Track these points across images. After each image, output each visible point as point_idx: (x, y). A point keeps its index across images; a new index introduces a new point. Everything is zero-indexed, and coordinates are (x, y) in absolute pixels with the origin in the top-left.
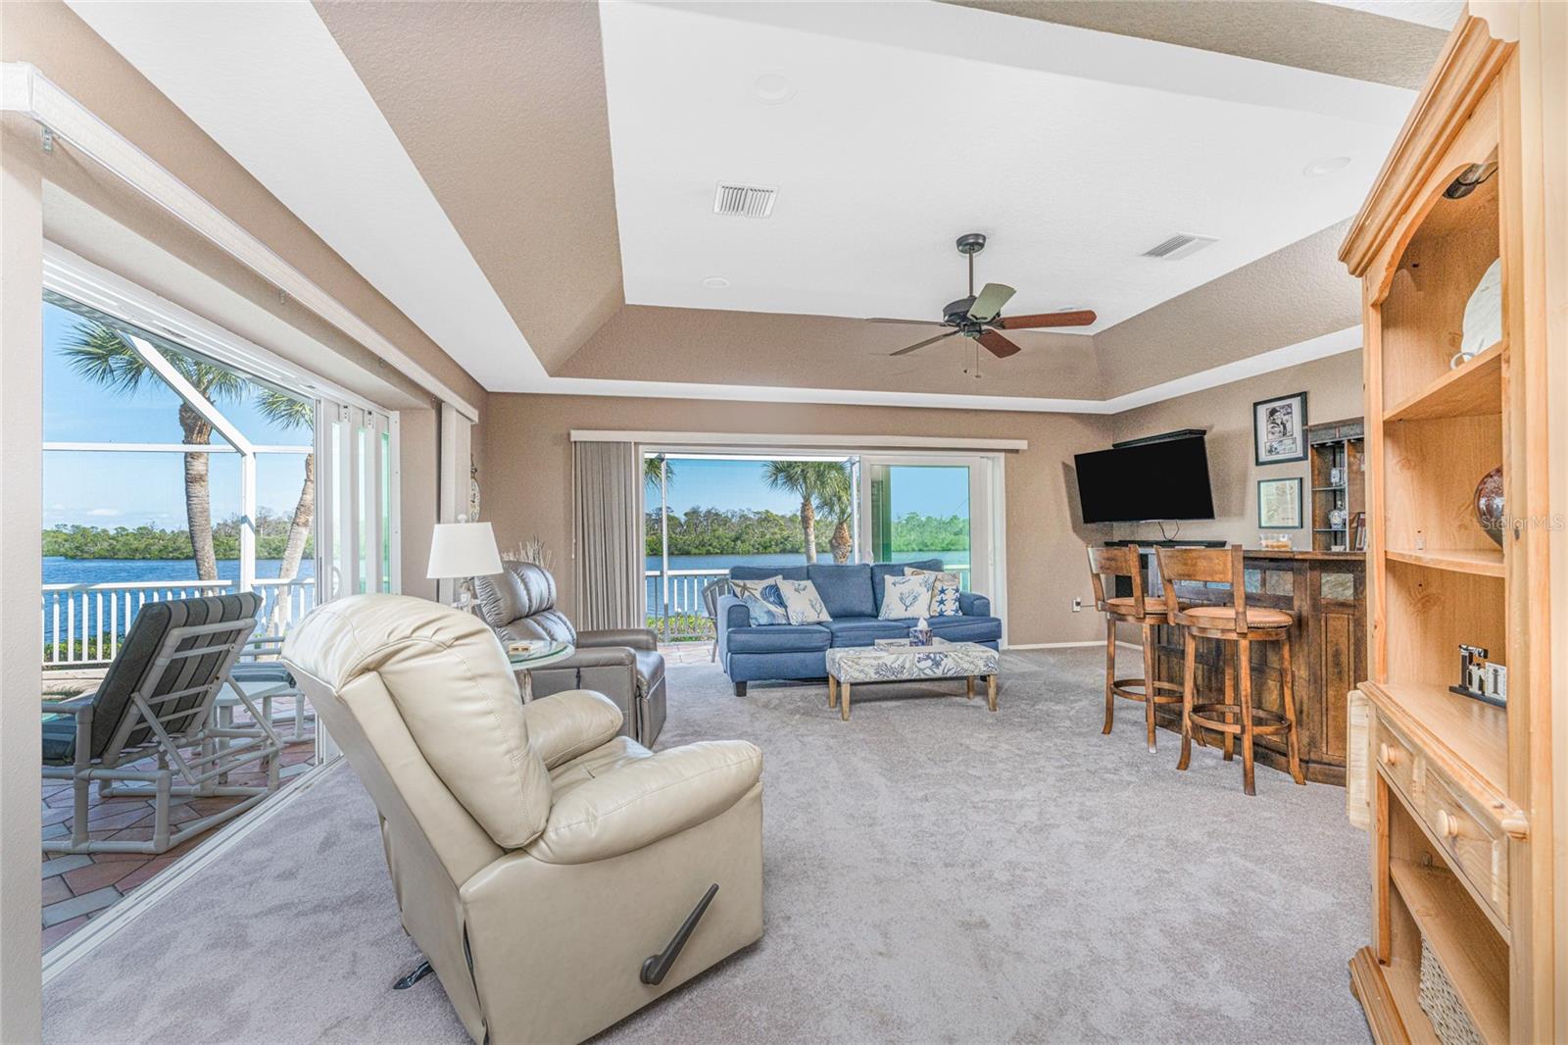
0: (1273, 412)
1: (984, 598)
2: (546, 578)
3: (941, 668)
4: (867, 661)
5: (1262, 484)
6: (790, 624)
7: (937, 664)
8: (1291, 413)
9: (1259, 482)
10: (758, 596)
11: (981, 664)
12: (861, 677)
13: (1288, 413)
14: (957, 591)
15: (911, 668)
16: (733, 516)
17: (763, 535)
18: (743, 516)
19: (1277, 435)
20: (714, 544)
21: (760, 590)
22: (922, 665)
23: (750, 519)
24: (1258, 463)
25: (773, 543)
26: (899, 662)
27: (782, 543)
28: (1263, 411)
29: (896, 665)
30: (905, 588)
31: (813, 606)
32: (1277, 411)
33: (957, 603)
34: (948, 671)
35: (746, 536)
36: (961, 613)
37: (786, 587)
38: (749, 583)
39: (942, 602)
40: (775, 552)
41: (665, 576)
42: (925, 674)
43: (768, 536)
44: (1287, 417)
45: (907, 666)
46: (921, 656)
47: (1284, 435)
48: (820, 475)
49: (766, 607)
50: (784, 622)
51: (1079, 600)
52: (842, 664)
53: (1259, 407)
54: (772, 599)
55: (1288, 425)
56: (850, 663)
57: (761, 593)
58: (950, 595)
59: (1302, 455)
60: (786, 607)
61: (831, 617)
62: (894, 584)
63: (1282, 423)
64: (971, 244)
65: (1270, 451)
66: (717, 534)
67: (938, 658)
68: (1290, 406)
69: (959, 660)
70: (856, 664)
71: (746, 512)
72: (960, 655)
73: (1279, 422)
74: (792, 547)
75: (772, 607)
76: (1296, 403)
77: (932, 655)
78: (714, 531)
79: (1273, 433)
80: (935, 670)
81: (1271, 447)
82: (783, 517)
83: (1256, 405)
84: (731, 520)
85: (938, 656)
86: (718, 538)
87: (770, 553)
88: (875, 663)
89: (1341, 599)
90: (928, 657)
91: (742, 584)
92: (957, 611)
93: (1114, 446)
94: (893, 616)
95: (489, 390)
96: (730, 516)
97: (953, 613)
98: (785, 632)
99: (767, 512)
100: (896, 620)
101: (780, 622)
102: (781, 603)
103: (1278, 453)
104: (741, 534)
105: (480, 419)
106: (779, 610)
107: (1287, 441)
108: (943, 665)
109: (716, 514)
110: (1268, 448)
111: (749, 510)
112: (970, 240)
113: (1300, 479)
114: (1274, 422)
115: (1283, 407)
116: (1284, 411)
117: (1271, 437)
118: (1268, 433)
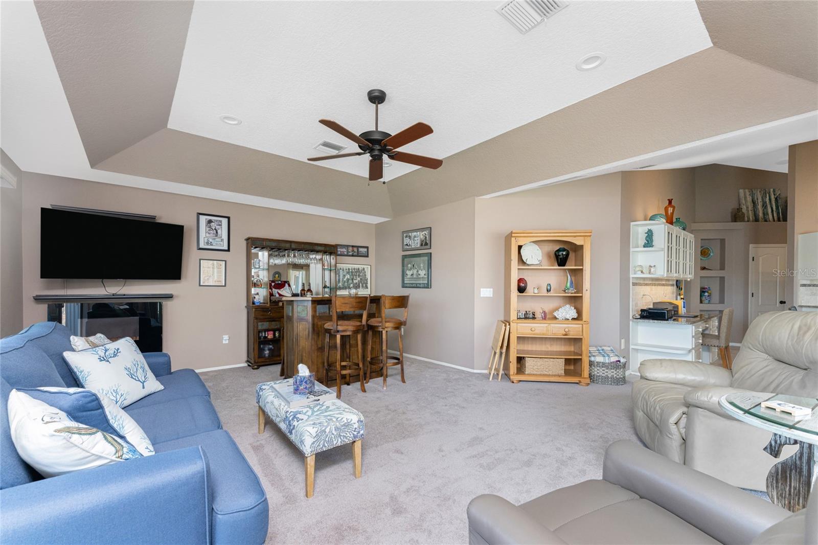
0: (210, 222)
5: (202, 261)
9: (200, 260)
13: (220, 225)
19: (211, 235)
24: (199, 248)
28: (203, 219)
32: (213, 222)
44: (219, 227)
47: (216, 236)
55: (219, 231)
59: (226, 249)
65: (208, 243)
68: (221, 221)
73: (213, 228)
76: (224, 221)
79: (209, 233)
81: (208, 240)
83: (199, 215)
103: (212, 245)
110: (206, 241)
112: (377, 94)
113: (225, 261)
114: (210, 227)
115: (217, 221)
116: (217, 223)
117: (207, 235)
118: (206, 232)
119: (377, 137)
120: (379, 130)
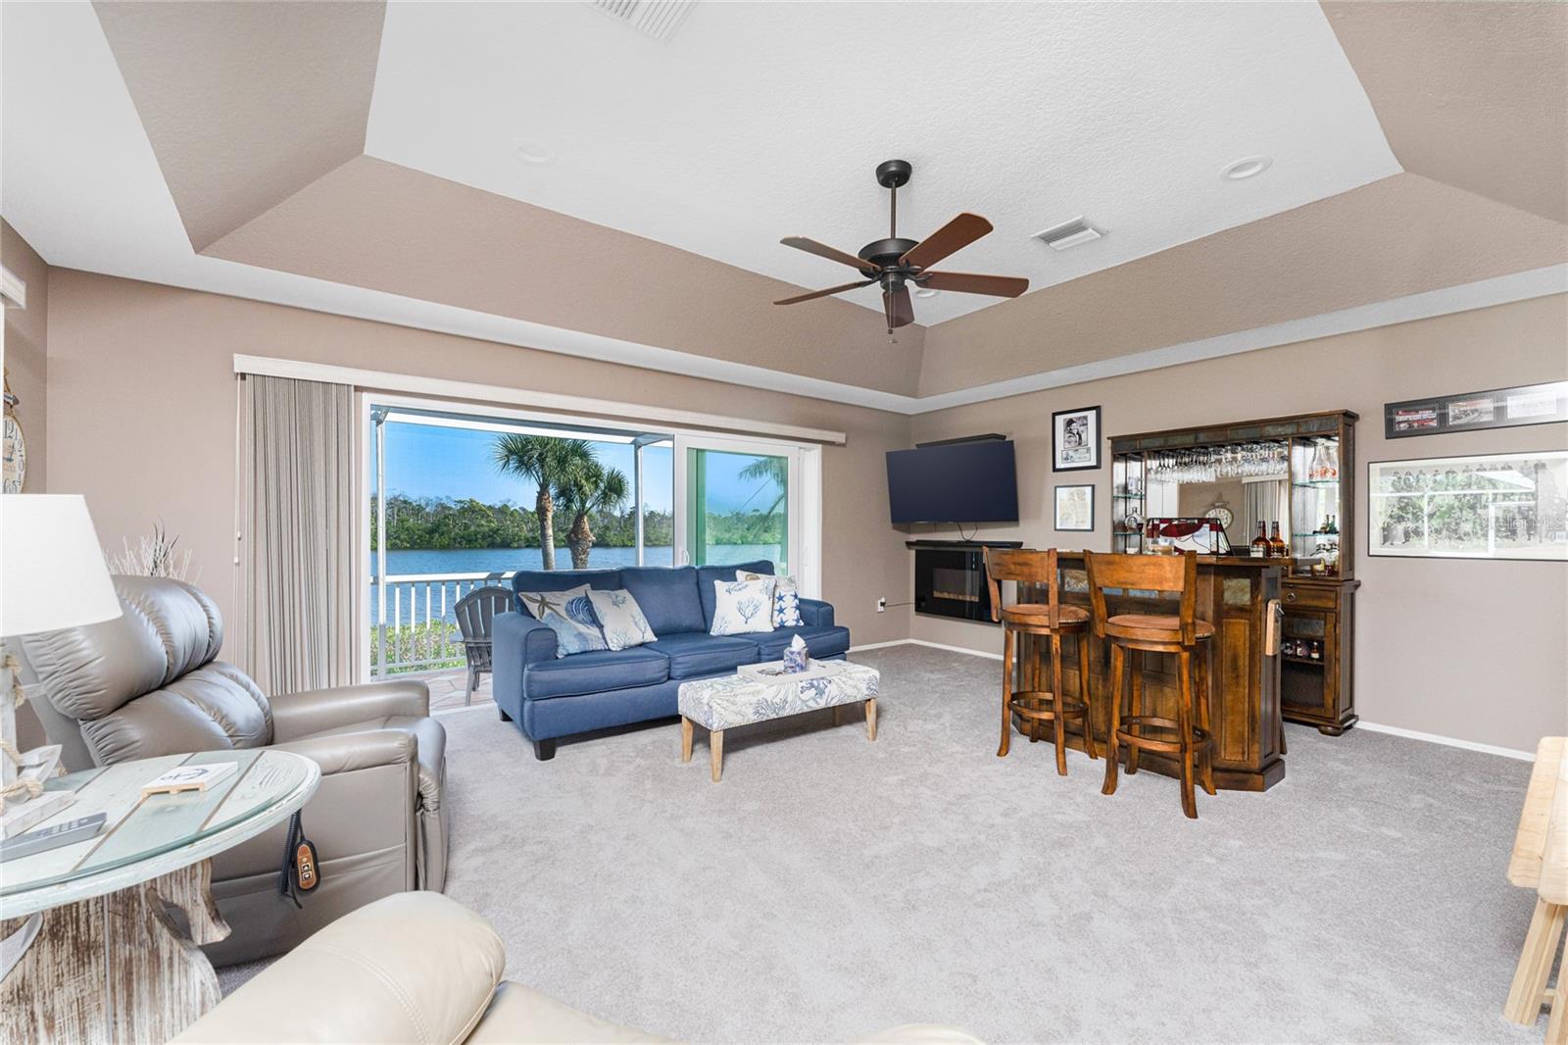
0: (1070, 422)
1: (829, 605)
2: (204, 607)
3: (825, 697)
4: (744, 699)
5: (1058, 489)
6: (609, 650)
7: (821, 692)
8: (1086, 424)
9: (1055, 488)
10: (563, 613)
11: (863, 686)
12: (737, 721)
13: (1084, 425)
14: (796, 596)
15: (794, 702)
16: (427, 505)
17: (466, 526)
18: (440, 504)
19: (1073, 444)
20: (402, 537)
21: (564, 604)
22: (805, 696)
23: (450, 508)
24: (1055, 470)
25: (479, 536)
26: (781, 696)
27: (490, 536)
28: (1060, 420)
29: (777, 700)
30: (743, 596)
31: (636, 624)
32: (1074, 422)
33: (798, 612)
34: (832, 699)
35: (445, 529)
36: (802, 623)
37: (600, 601)
38: (549, 596)
39: (781, 611)
40: (482, 547)
41: (381, 582)
42: (807, 706)
43: (473, 528)
44: (1082, 428)
45: (789, 699)
46: (803, 684)
47: (1080, 444)
48: (562, 462)
49: (576, 628)
50: (600, 646)
51: (883, 600)
52: (715, 706)
53: (1057, 417)
54: (581, 616)
55: (1083, 436)
56: (725, 704)
57: (566, 609)
58: (790, 603)
59: (1095, 464)
60: (601, 627)
61: (656, 635)
62: (729, 591)
63: (1078, 433)
64: (895, 175)
65: (1066, 459)
66: (407, 524)
67: (822, 686)
68: (1085, 418)
69: (843, 685)
70: (732, 704)
71: (444, 501)
72: (844, 679)
73: (1075, 432)
74: (502, 542)
75: (582, 628)
76: (1091, 415)
77: (815, 683)
78: (402, 521)
79: (1069, 443)
80: (818, 700)
82: (490, 508)
83: (1054, 415)
84: (424, 509)
85: (821, 682)
86: (407, 530)
87: (475, 547)
88: (754, 700)
89: (1240, 603)
90: (812, 686)
91: (539, 598)
92: (797, 621)
93: (917, 446)
94: (730, 631)
95: (49, 263)
96: (423, 505)
97: (794, 623)
98: (604, 661)
99: (472, 501)
100: (732, 636)
101: (594, 647)
102: (595, 621)
103: (1074, 461)
104: (438, 526)
105: (27, 302)
106: (594, 631)
107: (1082, 450)
108: (827, 693)
109: (405, 502)
110: (1065, 456)
111: (448, 497)
112: (893, 169)
113: (1093, 486)
114: (1070, 432)
115: (1079, 418)
116: (1080, 422)
117: (1067, 445)
118: (1065, 442)
119: (891, 249)
120: (897, 237)
